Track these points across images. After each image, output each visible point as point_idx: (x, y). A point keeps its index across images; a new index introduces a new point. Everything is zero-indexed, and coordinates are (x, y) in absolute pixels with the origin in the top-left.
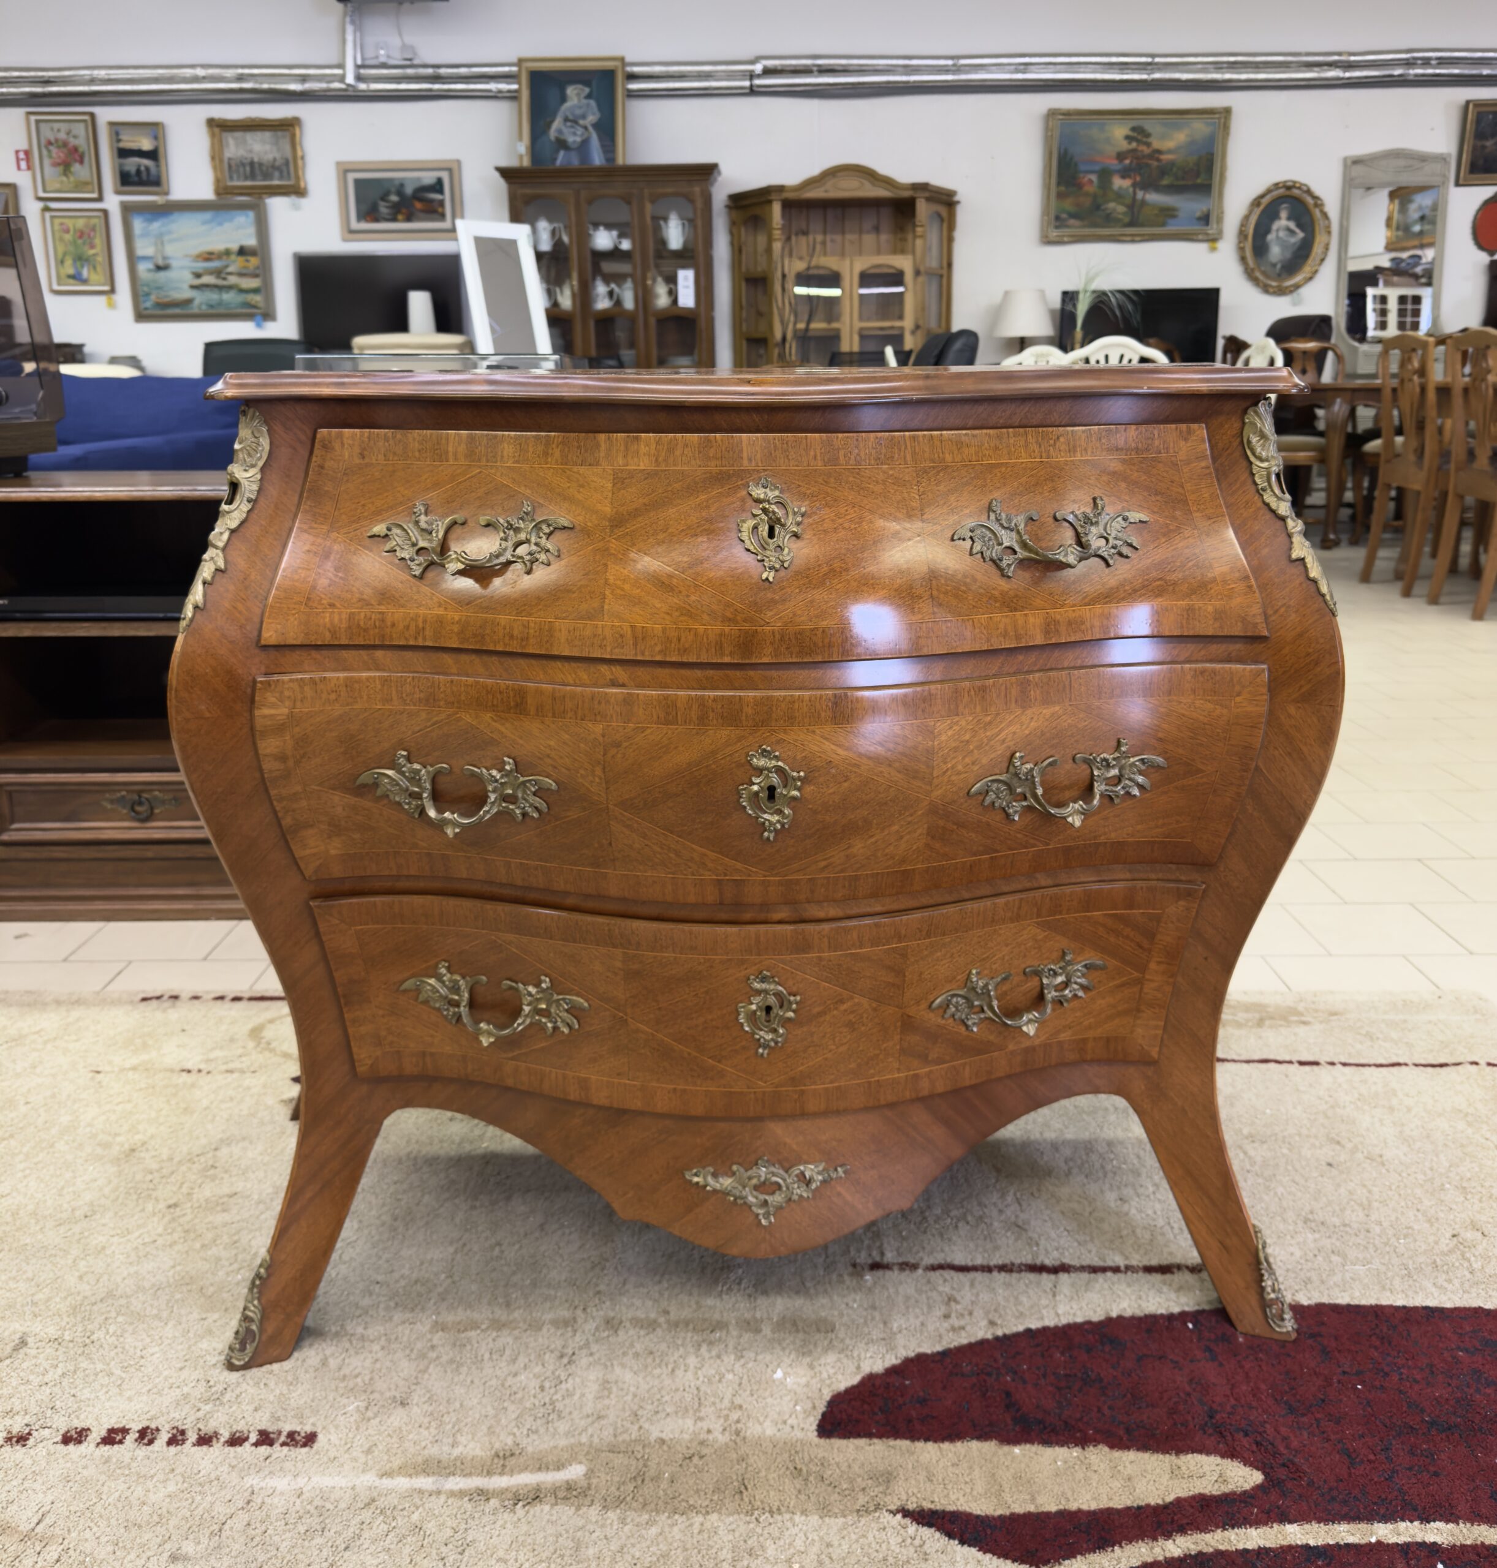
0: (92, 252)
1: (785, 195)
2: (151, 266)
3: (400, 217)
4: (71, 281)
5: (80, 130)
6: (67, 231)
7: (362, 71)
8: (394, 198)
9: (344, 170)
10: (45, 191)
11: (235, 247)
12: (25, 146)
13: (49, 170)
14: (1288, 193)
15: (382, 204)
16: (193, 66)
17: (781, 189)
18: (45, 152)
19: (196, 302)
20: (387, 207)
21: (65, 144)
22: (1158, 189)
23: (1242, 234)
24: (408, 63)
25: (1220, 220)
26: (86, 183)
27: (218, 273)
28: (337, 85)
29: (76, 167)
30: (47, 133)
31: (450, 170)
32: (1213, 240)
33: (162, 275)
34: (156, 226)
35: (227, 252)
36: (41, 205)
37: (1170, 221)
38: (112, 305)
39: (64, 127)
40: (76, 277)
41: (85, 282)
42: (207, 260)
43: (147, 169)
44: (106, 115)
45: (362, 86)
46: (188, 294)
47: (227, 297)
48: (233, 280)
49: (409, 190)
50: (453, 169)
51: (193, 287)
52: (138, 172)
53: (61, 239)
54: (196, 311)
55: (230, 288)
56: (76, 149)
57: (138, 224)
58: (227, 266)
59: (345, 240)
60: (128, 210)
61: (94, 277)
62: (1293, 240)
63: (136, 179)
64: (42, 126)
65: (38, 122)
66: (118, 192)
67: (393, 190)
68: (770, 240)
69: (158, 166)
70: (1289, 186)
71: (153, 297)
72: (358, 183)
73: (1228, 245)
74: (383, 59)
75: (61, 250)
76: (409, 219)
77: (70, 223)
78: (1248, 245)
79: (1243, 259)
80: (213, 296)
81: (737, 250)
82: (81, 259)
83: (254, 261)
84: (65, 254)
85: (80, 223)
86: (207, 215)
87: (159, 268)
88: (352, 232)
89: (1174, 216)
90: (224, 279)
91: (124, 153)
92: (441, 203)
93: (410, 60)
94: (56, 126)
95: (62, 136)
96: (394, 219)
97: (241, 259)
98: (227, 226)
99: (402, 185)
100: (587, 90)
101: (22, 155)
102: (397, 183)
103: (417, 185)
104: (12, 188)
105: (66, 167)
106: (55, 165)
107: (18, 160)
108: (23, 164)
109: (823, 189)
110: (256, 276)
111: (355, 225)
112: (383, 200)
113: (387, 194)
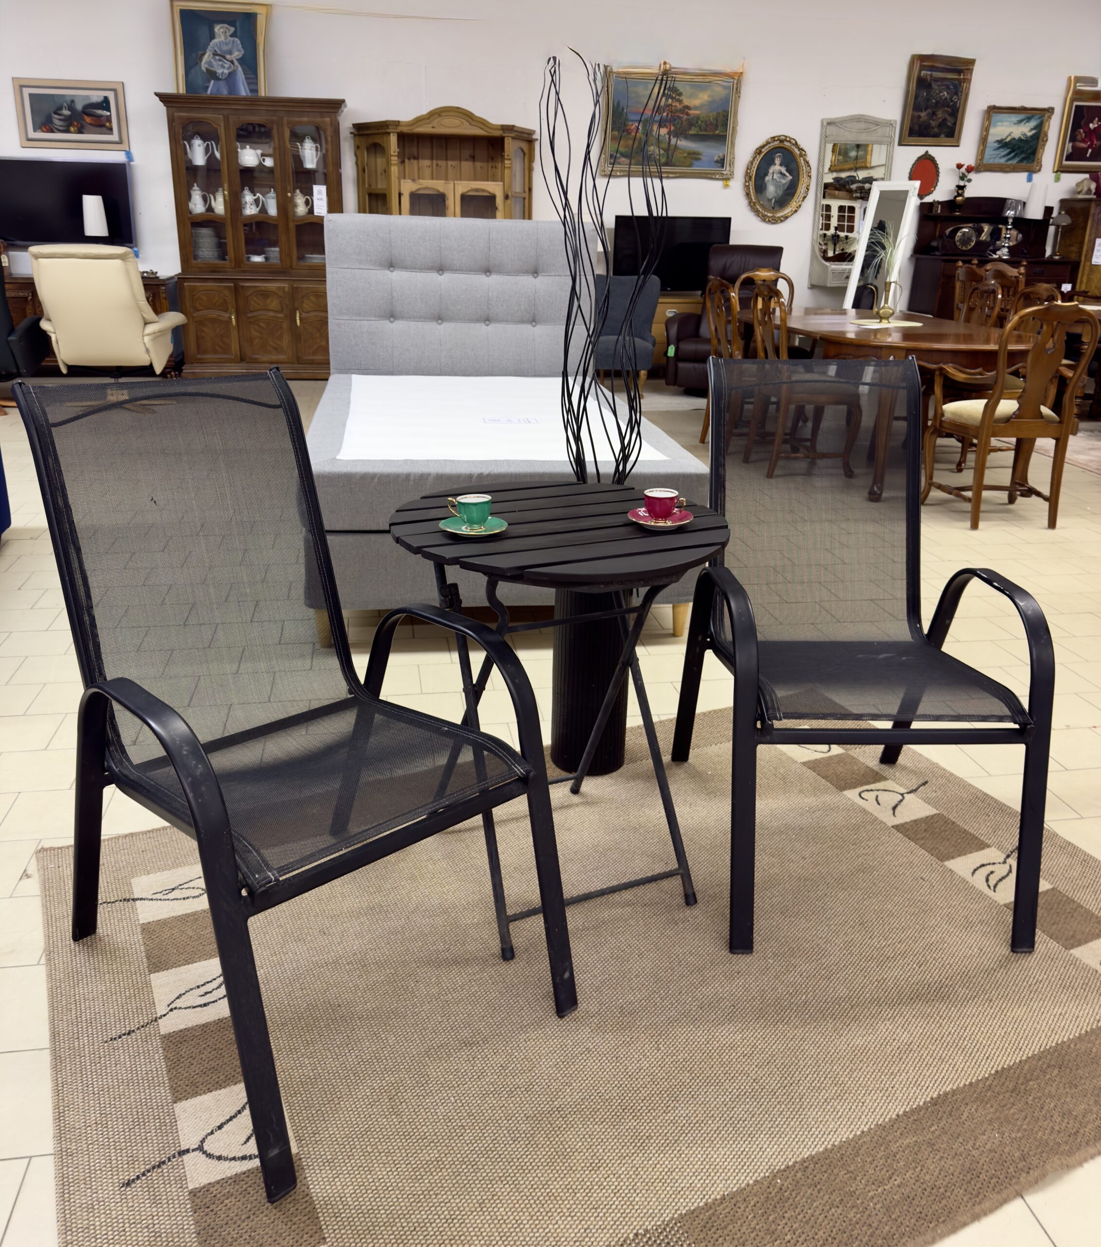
1: (400, 129)
3: (72, 129)
8: (66, 112)
9: (20, 85)
14: (781, 145)
15: (56, 116)
17: (397, 123)
20: (60, 120)
22: (687, 137)
23: (748, 176)
25: (732, 164)
31: (115, 90)
32: (726, 179)
37: (696, 163)
49: (79, 107)
50: (118, 89)
59: (24, 147)
62: (784, 181)
67: (65, 105)
68: (388, 163)
70: (782, 139)
72: (31, 96)
73: (737, 183)
76: (80, 131)
78: (752, 185)
79: (748, 195)
81: (361, 170)
88: (29, 140)
89: (698, 159)
92: (109, 119)
96: (67, 131)
99: (73, 101)
100: (232, 29)
102: (69, 99)
103: (87, 102)
109: (431, 125)
111: (32, 134)
112: (55, 113)
113: (61, 108)
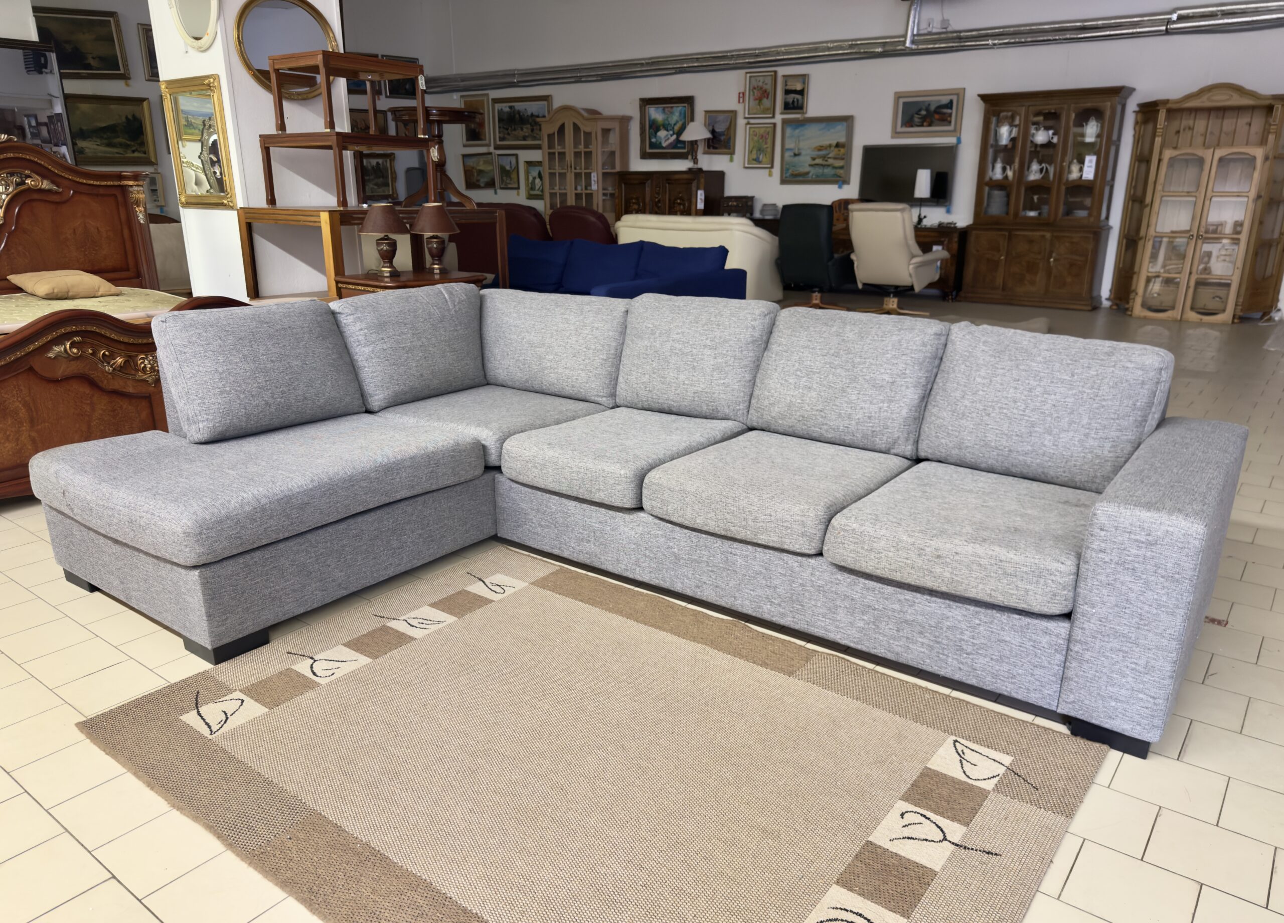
0: (765, 146)
1: (1169, 106)
2: (792, 154)
3: (925, 124)
4: (754, 162)
5: (769, 80)
6: (756, 135)
7: (916, 38)
8: (923, 113)
9: (898, 96)
10: (749, 114)
11: (834, 143)
12: (742, 90)
13: (753, 103)
15: (917, 116)
16: (827, 42)
17: (1166, 102)
18: (752, 93)
19: (810, 174)
20: (919, 118)
21: (761, 88)
24: (944, 30)
26: (768, 109)
27: (824, 158)
28: (899, 48)
29: (765, 101)
30: (754, 83)
31: (958, 95)
33: (797, 158)
34: (797, 131)
35: (830, 146)
36: (746, 121)
38: (770, 175)
39: (761, 79)
40: (757, 160)
41: (760, 162)
42: (820, 150)
43: (798, 100)
44: (782, 71)
45: (914, 47)
46: (807, 169)
47: (827, 171)
48: (831, 161)
49: (932, 108)
50: (960, 93)
51: (811, 165)
52: (793, 101)
53: (753, 139)
54: (810, 179)
55: (828, 166)
56: (766, 91)
57: (789, 131)
58: (828, 154)
59: (892, 137)
60: (785, 122)
61: (765, 160)
63: (791, 106)
64: (752, 79)
65: (750, 77)
66: (782, 113)
67: (924, 108)
68: (1154, 136)
69: (803, 98)
71: (790, 171)
72: (905, 104)
74: (929, 29)
75: (751, 146)
76: (930, 125)
77: (757, 130)
80: (819, 170)
81: (1138, 140)
82: (760, 150)
83: (842, 150)
84: (753, 148)
85: (762, 131)
86: (823, 125)
87: (795, 155)
88: (897, 133)
90: (826, 161)
91: (787, 92)
92: (950, 115)
93: (946, 28)
94: (758, 79)
95: (760, 84)
96: (922, 125)
97: (836, 149)
98: (832, 130)
99: (929, 105)
101: (741, 95)
103: (938, 104)
104: (734, 113)
105: (760, 100)
106: (756, 99)
107: (739, 97)
108: (741, 100)
109: (1200, 101)
110: (843, 159)
111: (899, 129)
112: (917, 114)
113: (920, 110)
